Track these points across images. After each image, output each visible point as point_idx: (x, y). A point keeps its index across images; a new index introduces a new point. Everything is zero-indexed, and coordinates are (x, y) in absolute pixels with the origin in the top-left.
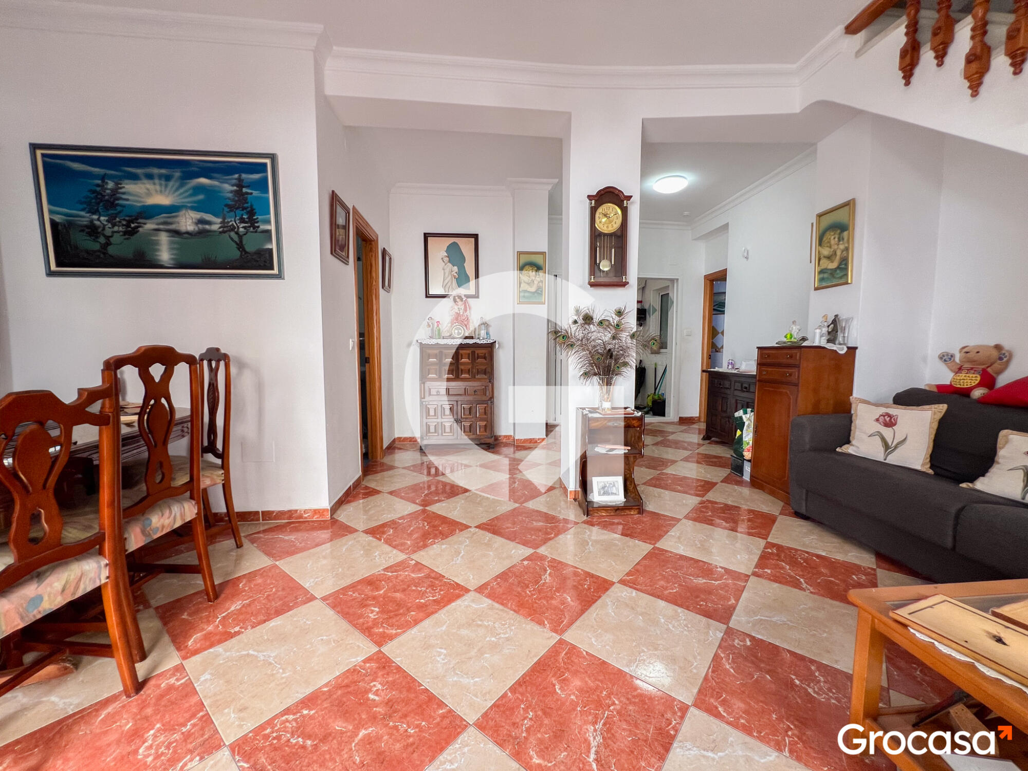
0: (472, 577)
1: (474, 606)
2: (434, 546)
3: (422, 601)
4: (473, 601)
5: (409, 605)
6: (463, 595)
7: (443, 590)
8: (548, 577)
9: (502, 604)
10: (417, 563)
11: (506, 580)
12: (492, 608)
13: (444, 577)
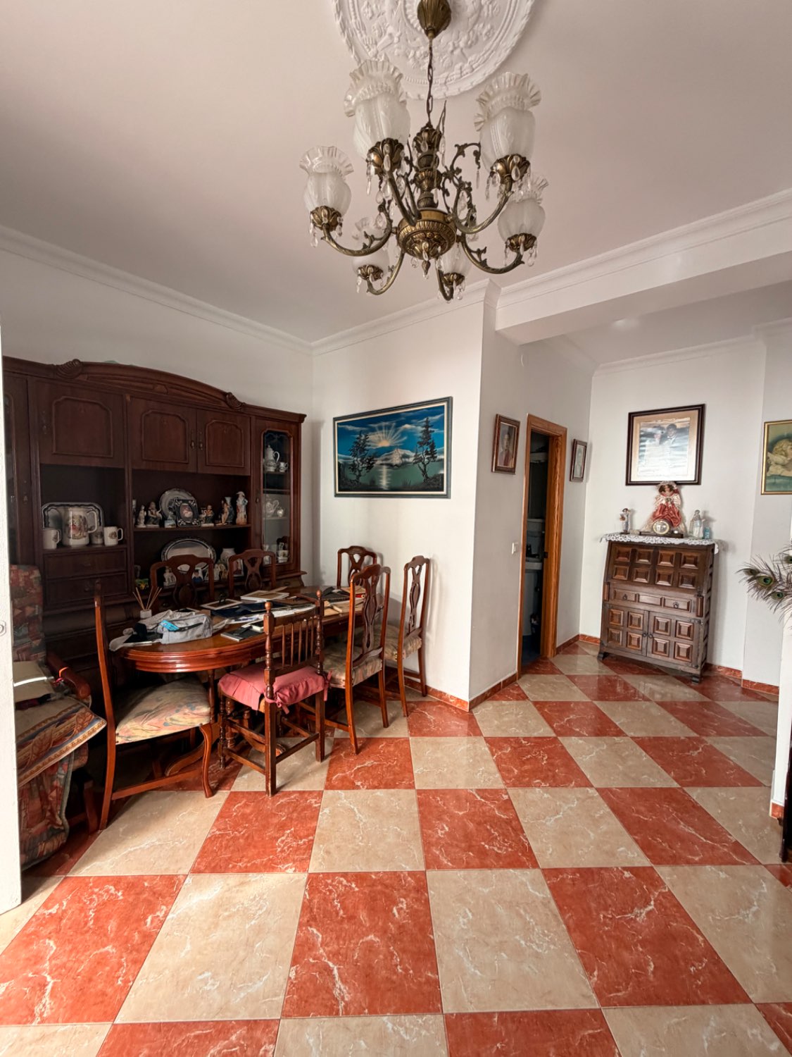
0: (550, 852)
1: (529, 887)
2: (537, 789)
3: (487, 846)
4: (533, 882)
5: (474, 843)
6: (528, 867)
7: (512, 848)
8: (644, 914)
9: (560, 908)
10: (509, 801)
11: (586, 882)
12: (545, 905)
13: (523, 832)
